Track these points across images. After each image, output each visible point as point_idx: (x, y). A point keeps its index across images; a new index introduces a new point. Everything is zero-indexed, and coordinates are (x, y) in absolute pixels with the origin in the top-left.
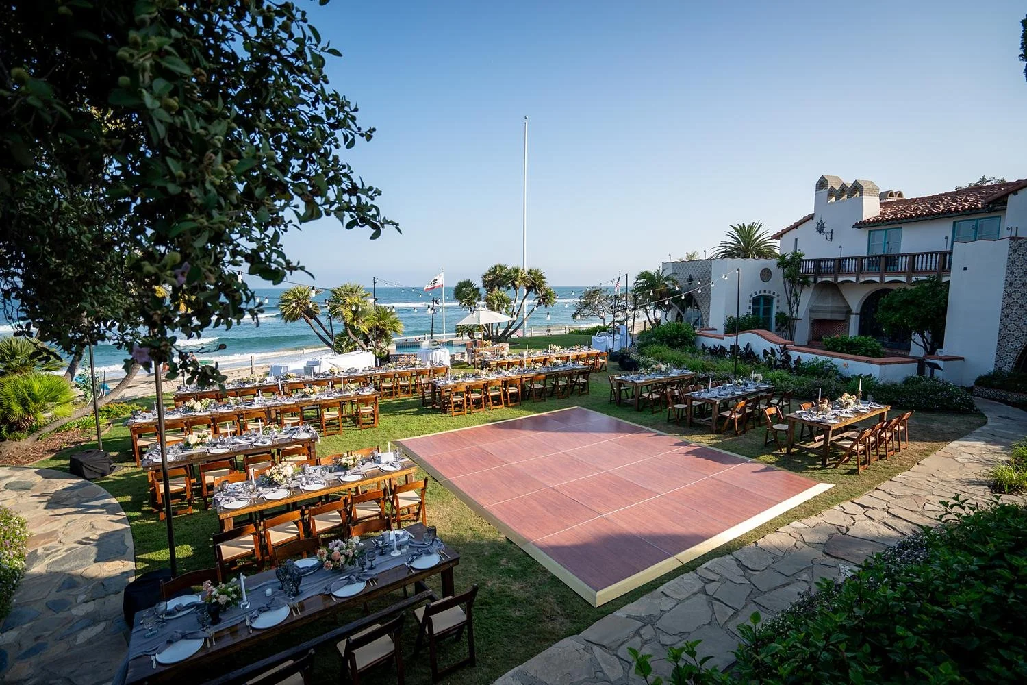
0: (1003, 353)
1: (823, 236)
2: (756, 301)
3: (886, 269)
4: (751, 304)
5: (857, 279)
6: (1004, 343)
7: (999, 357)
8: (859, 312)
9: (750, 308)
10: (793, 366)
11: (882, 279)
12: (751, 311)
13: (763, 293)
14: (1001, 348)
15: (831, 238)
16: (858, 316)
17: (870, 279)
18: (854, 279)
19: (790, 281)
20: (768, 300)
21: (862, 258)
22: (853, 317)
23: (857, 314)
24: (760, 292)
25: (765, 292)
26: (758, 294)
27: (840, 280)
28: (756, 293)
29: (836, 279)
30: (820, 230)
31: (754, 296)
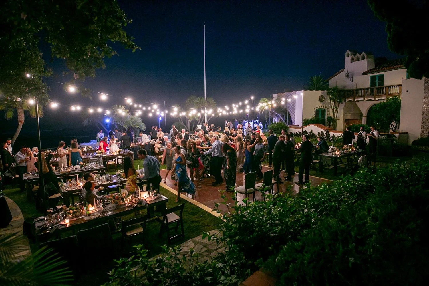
0: (423, 130)
1: (348, 79)
2: (317, 111)
4: (315, 113)
5: (364, 99)
6: (424, 125)
7: (422, 131)
8: (366, 115)
9: (314, 114)
10: (331, 139)
11: (375, 99)
12: (315, 116)
13: (320, 107)
14: (423, 127)
15: (353, 80)
16: (366, 117)
17: (369, 99)
18: (362, 99)
19: (333, 101)
20: (323, 111)
21: (366, 89)
22: (364, 118)
23: (365, 116)
24: (319, 107)
25: (322, 107)
26: (318, 108)
27: (356, 100)
28: (317, 107)
29: (354, 100)
30: (347, 76)
31: (316, 109)
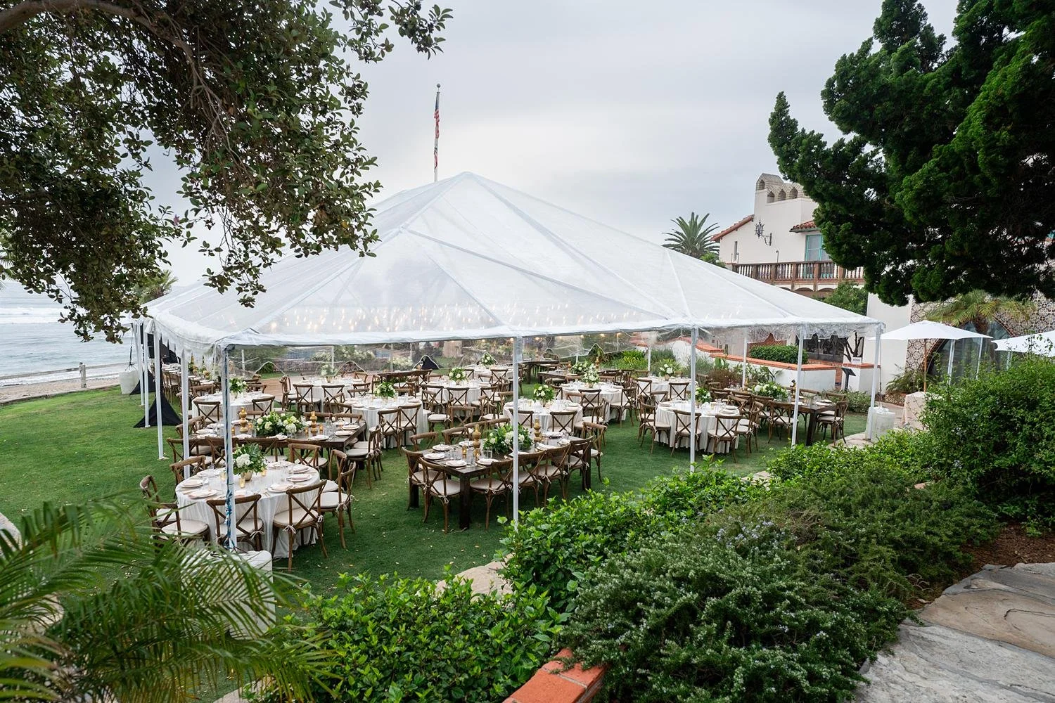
0: (912, 361)
1: (761, 239)
3: (819, 277)
5: (793, 287)
11: (815, 286)
14: (910, 354)
15: (770, 242)
17: (804, 286)
21: (798, 264)
30: (759, 233)
